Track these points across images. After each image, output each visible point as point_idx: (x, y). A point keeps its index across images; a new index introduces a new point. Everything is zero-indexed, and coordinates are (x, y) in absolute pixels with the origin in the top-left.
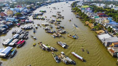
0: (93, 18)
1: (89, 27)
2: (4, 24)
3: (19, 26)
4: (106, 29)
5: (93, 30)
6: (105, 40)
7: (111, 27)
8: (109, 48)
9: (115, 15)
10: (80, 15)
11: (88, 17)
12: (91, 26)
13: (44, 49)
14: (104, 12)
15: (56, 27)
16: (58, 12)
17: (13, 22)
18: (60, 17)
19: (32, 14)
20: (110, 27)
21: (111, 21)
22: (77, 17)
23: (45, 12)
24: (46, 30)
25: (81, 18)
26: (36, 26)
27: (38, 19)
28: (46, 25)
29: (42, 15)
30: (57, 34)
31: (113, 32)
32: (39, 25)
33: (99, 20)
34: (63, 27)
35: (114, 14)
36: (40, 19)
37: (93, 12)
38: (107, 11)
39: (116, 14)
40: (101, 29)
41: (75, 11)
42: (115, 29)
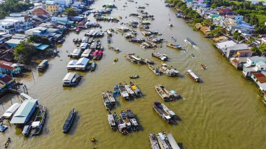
0: (209, 17)
1: (202, 32)
2: (54, 28)
3: (78, 33)
4: (231, 35)
5: (209, 37)
6: (226, 49)
7: (240, 32)
8: (232, 59)
9: (251, 12)
10: (185, 11)
11: (199, 17)
12: (204, 31)
13: (136, 62)
14: (230, 8)
15: (144, 33)
16: (140, 8)
17: (66, 25)
18: (147, 17)
19: (91, 11)
20: (237, 31)
21: (240, 23)
22: (179, 17)
23: (114, 7)
24: (128, 37)
25: (186, 19)
26: (109, 32)
27: (106, 20)
28: (126, 31)
29: (109, 12)
30: (149, 44)
31: (242, 38)
32: (112, 31)
33: (219, 21)
34: (156, 34)
35: (249, 11)
36: (109, 20)
37: (209, 7)
38: (235, 5)
39: (253, 11)
40: (221, 35)
41: (173, 4)
42: (245, 34)
